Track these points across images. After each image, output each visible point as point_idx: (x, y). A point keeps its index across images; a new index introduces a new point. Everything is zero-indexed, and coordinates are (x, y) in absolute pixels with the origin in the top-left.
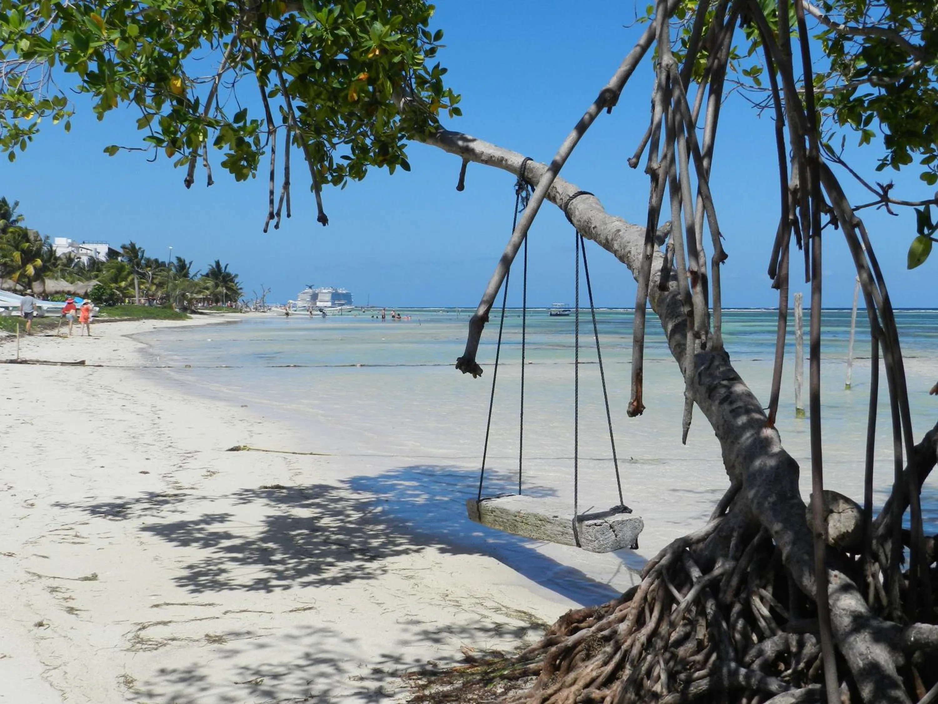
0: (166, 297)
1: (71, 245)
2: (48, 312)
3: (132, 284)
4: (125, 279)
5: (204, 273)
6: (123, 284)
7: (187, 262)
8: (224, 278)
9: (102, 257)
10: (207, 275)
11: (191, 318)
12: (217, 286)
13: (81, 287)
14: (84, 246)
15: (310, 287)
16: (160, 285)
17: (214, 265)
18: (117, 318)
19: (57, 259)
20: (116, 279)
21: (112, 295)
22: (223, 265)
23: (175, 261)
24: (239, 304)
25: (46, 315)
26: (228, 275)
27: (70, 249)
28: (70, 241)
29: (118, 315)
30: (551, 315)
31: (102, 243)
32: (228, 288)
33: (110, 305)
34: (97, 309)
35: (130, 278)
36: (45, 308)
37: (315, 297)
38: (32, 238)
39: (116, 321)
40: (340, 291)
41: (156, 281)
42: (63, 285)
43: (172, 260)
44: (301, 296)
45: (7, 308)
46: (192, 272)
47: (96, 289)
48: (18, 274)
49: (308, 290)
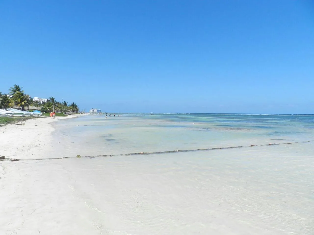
0: (61, 111)
1: (38, 99)
2: (25, 115)
3: (52, 107)
4: (51, 106)
5: (70, 105)
6: (50, 107)
7: (67, 102)
8: (75, 106)
9: (46, 101)
10: (71, 106)
11: (67, 116)
12: (73, 108)
13: (39, 108)
14: (42, 99)
15: (93, 109)
16: (60, 108)
17: (73, 103)
18: (48, 116)
19: (33, 101)
20: (48, 106)
21: (47, 110)
22: (75, 103)
23: (64, 102)
24: (79, 112)
25: (25, 116)
26: (76, 106)
27: (38, 100)
28: (38, 98)
29: (48, 115)
30: (150, 115)
31: (46, 98)
32: (76, 109)
33: (46, 113)
34: (42, 114)
35: (52, 106)
36: (25, 114)
37: (93, 111)
38: (24, 95)
39: (47, 117)
40: (99, 109)
41: (59, 107)
42: (34, 108)
43: (63, 102)
44: (90, 110)
45: (12, 114)
46: (68, 105)
47: (42, 109)
48: (20, 104)
49: (92, 109)
